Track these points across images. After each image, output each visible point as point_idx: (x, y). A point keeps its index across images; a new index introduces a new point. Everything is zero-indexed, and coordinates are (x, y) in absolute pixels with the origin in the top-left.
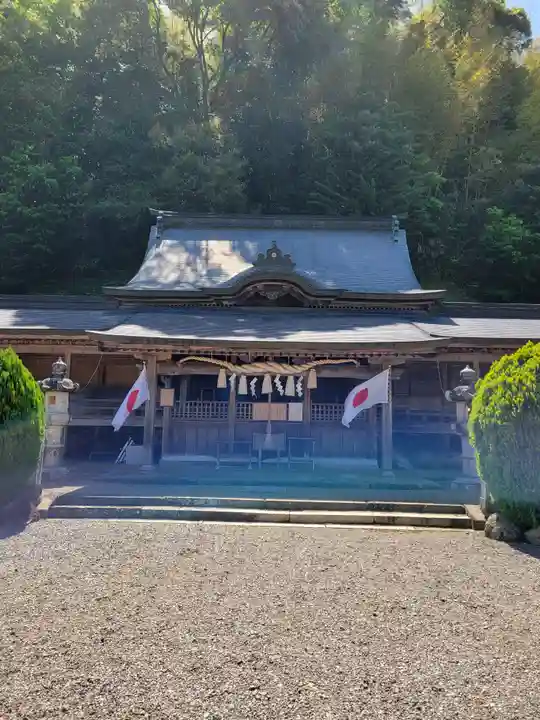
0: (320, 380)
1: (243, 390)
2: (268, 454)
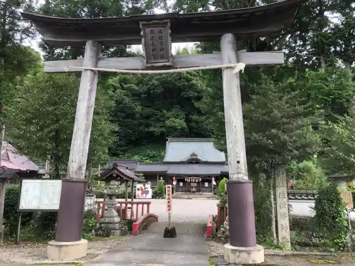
0: (202, 180)
1: (189, 181)
2: (194, 192)
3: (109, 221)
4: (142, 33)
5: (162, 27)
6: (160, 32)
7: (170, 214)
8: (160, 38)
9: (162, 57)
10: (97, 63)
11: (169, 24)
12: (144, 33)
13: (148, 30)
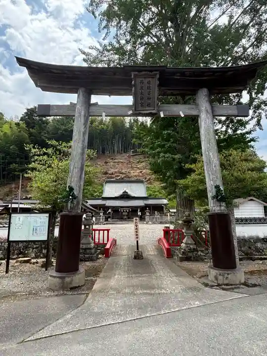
1: (122, 211)
3: (86, 247)
4: (133, 82)
5: (152, 78)
6: (149, 83)
7: (137, 241)
8: (149, 88)
9: (149, 105)
10: (89, 108)
11: (158, 76)
12: (135, 82)
13: (139, 80)
